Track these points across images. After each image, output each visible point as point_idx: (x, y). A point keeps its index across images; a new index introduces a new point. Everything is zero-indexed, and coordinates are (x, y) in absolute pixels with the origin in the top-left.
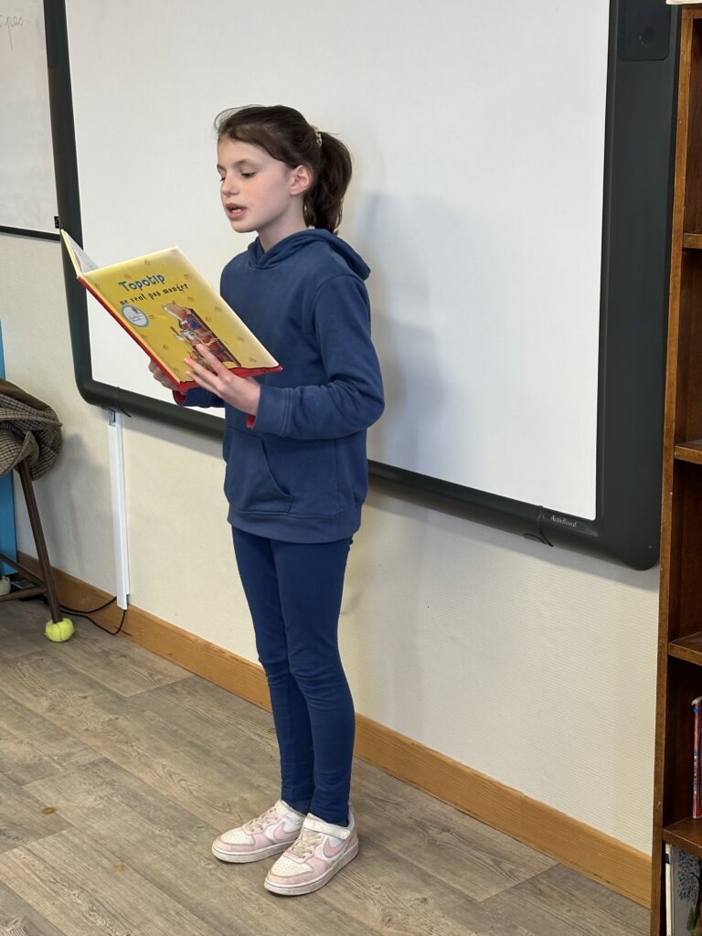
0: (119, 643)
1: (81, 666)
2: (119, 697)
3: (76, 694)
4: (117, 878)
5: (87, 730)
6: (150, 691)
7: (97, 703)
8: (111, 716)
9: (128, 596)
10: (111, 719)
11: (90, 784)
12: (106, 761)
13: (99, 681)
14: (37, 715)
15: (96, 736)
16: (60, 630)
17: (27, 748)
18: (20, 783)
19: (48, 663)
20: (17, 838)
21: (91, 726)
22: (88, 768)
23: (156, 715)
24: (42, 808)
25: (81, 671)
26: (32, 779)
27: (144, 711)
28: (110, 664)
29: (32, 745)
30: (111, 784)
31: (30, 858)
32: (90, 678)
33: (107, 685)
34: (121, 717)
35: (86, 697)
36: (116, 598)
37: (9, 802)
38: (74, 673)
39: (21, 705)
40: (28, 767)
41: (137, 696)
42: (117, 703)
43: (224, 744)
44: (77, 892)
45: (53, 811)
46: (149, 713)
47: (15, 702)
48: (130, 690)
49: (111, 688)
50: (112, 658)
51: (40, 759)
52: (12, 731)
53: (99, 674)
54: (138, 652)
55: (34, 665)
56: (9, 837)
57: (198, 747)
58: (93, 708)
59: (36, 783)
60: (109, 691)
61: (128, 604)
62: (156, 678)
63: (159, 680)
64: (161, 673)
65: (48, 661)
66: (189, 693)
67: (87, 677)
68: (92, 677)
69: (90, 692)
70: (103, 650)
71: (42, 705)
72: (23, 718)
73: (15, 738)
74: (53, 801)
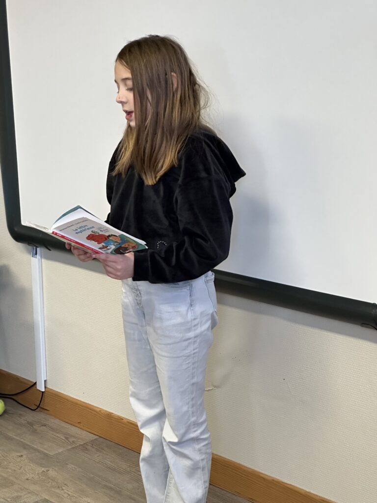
0: (38, 416)
1: (14, 434)
2: (46, 455)
3: (15, 454)
5: (27, 479)
6: (69, 450)
7: (31, 460)
8: (43, 469)
9: (45, 381)
10: (43, 471)
12: (46, 501)
13: (29, 444)
15: (35, 483)
21: (30, 476)
23: (76, 467)
25: (14, 437)
27: (67, 464)
28: (35, 432)
32: (22, 442)
33: (35, 447)
34: (51, 470)
35: (22, 456)
36: (36, 382)
38: (9, 439)
41: (59, 454)
42: (46, 459)
43: (130, 486)
46: (70, 466)
48: (54, 450)
49: (39, 448)
50: (36, 427)
53: (28, 439)
54: (54, 422)
57: (110, 488)
58: (29, 464)
60: (38, 451)
61: (45, 387)
62: (71, 441)
63: (73, 442)
64: (74, 437)
66: (98, 450)
67: (20, 441)
68: (24, 441)
69: (24, 452)
70: (28, 422)
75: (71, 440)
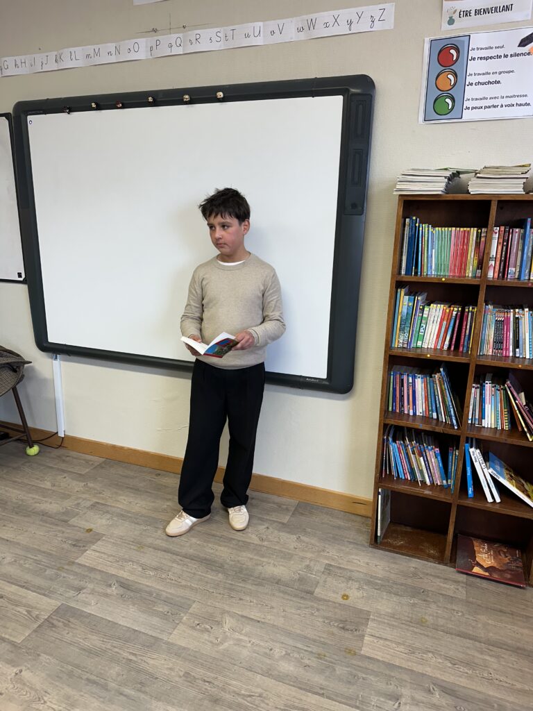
0: (61, 452)
1: (52, 464)
2: (80, 474)
3: (59, 477)
4: (143, 552)
5: (77, 491)
6: (92, 469)
7: (73, 479)
8: (84, 483)
9: (64, 431)
10: (84, 485)
11: (98, 515)
12: (98, 503)
13: (65, 469)
14: (49, 489)
15: (83, 493)
16: (34, 450)
17: (56, 505)
18: (66, 521)
19: (35, 465)
20: (84, 546)
21: (78, 489)
22: (92, 508)
23: (103, 479)
24: (85, 530)
25: (53, 466)
26: (70, 518)
27: (97, 478)
28: (64, 461)
29: (57, 503)
30: (107, 512)
31: (97, 554)
32: (60, 468)
33: (71, 470)
34: (88, 483)
35: (65, 477)
36: (57, 433)
37: (68, 531)
38: (51, 468)
39: (38, 487)
40: (63, 513)
41: (88, 472)
42: (81, 477)
43: (141, 485)
44: (131, 563)
45: (91, 530)
46: (99, 479)
47: (33, 486)
48: (83, 471)
49: (74, 471)
50: (64, 458)
51: (66, 509)
52: (43, 499)
53: (63, 466)
54: (73, 454)
55: (29, 467)
56: (80, 547)
57: (131, 488)
58: (73, 481)
59: (73, 520)
60: (75, 473)
61: (65, 435)
64: (91, 461)
66: (110, 467)
67: (58, 468)
69: (65, 475)
70: (56, 455)
71: (48, 485)
72: (44, 492)
73: (46, 501)
74: (88, 526)
75: (91, 463)
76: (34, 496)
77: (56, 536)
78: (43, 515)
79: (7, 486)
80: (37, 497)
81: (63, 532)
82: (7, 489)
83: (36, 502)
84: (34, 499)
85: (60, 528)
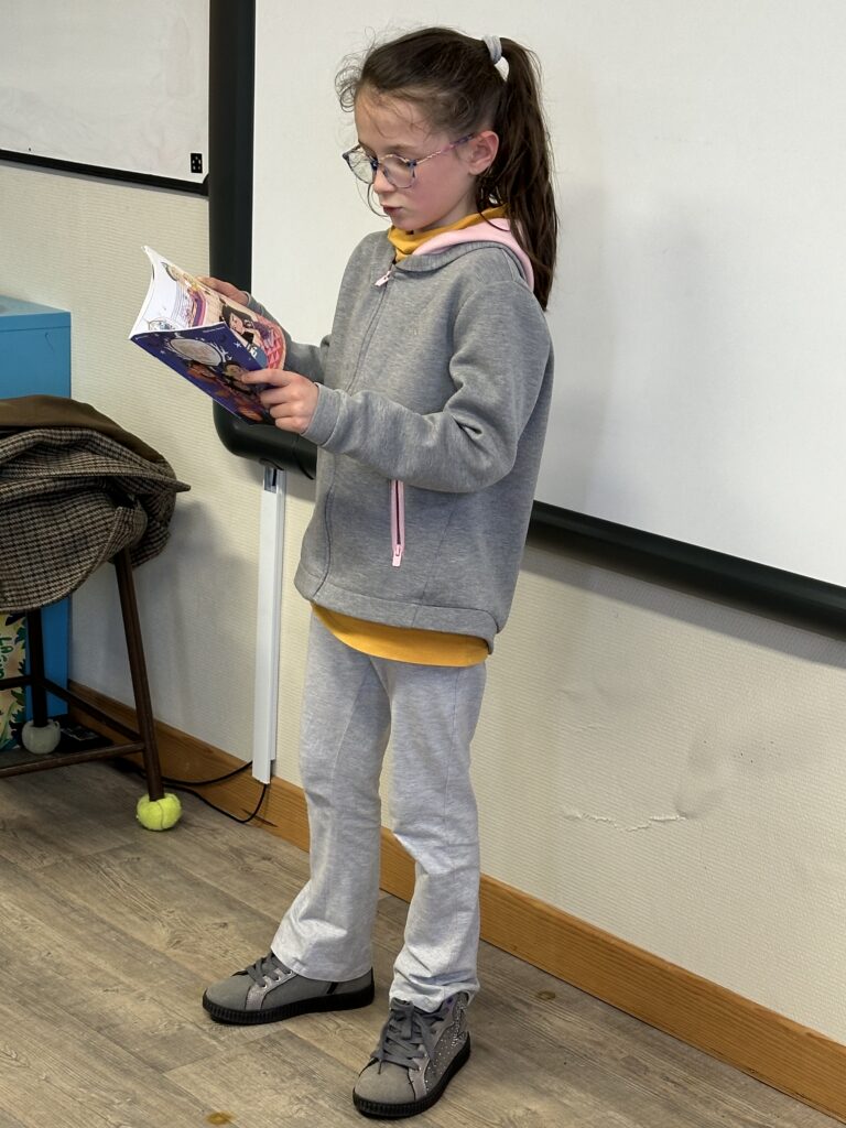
0: (251, 837)
1: (204, 873)
3: (208, 920)
7: (247, 937)
9: (273, 762)
11: (274, 1076)
12: (290, 1036)
13: (238, 898)
14: (154, 952)
16: (160, 811)
17: (154, 1008)
18: (159, 1068)
19: (149, 864)
22: (263, 1047)
24: (207, 1113)
25: (205, 880)
26: (178, 1063)
28: (247, 871)
29: (160, 1003)
30: (308, 1075)
32: (222, 892)
33: (254, 906)
35: (225, 924)
36: (251, 763)
37: (152, 1101)
38: (195, 883)
39: (125, 934)
40: (165, 1040)
45: (225, 1119)
47: (113, 928)
49: (261, 911)
50: (250, 860)
51: (181, 1028)
52: (122, 978)
53: (235, 887)
54: (289, 853)
55: (128, 867)
58: (242, 945)
59: (185, 1069)
61: (272, 775)
65: (148, 863)
67: (217, 890)
68: (226, 891)
69: (231, 917)
70: (231, 847)
71: (158, 936)
72: (134, 956)
73: (129, 989)
74: (221, 1101)
76: (101, 963)
77: (108, 1105)
78: (99, 1030)
79: (31, 909)
80: (108, 968)
81: (135, 1101)
82: (29, 918)
83: (96, 984)
84: (95, 970)
85: (129, 1084)
